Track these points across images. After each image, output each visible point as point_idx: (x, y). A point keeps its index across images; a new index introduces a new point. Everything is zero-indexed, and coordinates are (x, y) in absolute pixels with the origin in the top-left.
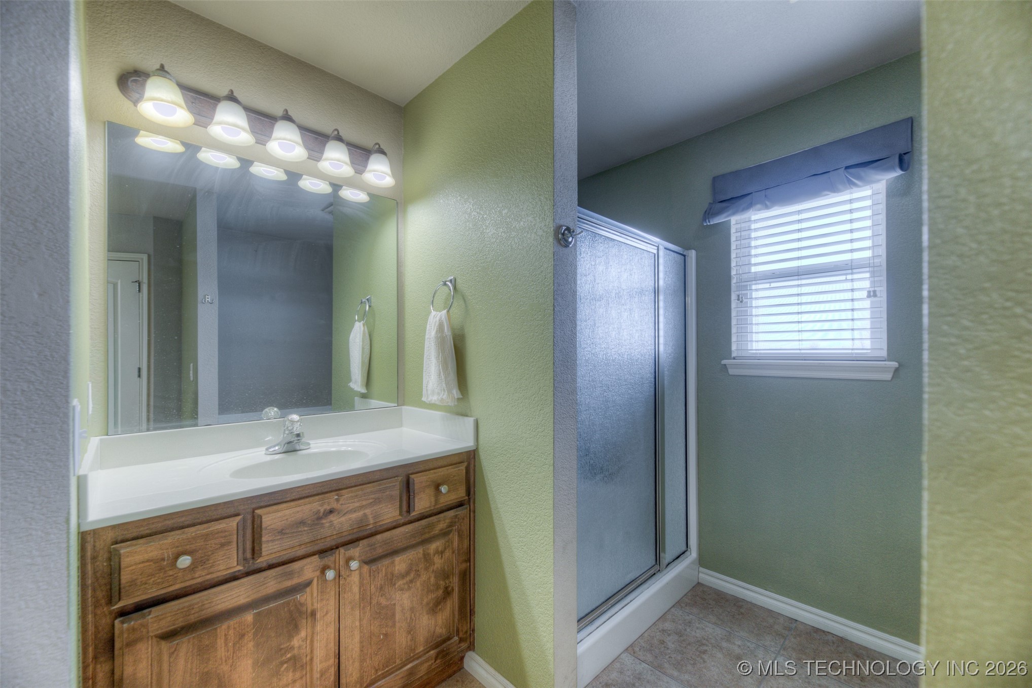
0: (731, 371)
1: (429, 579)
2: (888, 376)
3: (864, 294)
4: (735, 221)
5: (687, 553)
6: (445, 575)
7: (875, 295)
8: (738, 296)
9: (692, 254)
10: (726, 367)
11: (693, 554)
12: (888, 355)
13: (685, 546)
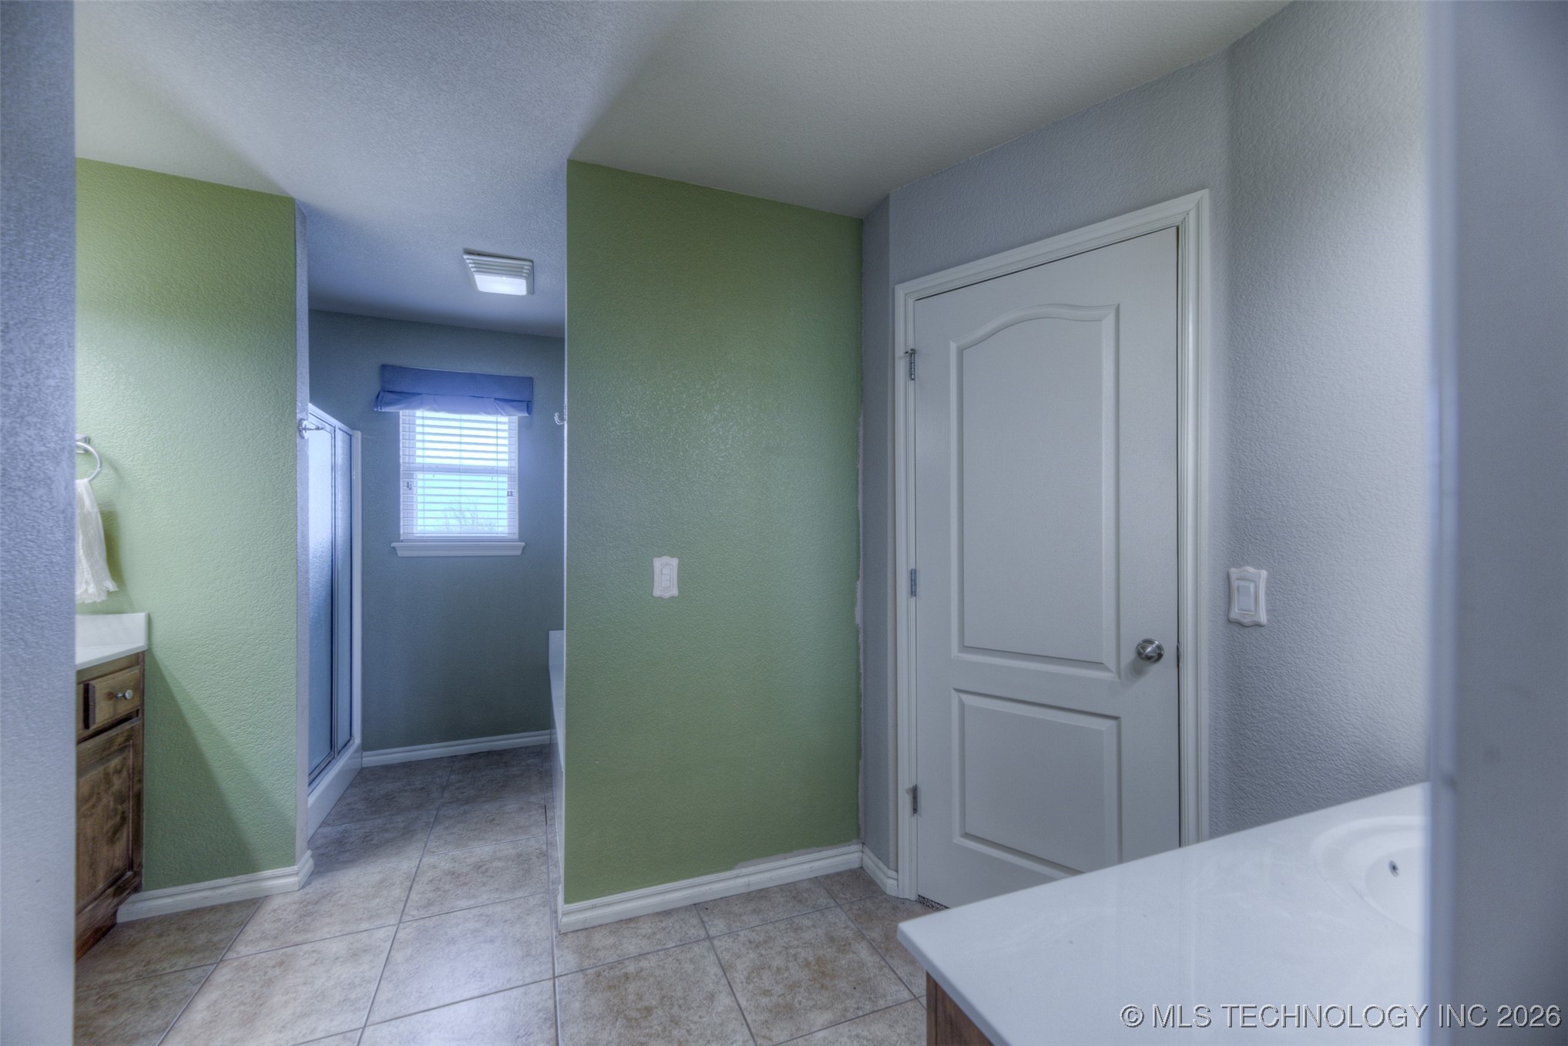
0: (400, 553)
1: (109, 802)
2: (519, 553)
3: (505, 493)
4: (404, 414)
5: (351, 742)
6: (121, 798)
7: (512, 495)
8: (408, 483)
9: (358, 435)
10: (395, 550)
11: (357, 740)
12: (519, 537)
13: (349, 736)
